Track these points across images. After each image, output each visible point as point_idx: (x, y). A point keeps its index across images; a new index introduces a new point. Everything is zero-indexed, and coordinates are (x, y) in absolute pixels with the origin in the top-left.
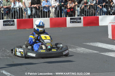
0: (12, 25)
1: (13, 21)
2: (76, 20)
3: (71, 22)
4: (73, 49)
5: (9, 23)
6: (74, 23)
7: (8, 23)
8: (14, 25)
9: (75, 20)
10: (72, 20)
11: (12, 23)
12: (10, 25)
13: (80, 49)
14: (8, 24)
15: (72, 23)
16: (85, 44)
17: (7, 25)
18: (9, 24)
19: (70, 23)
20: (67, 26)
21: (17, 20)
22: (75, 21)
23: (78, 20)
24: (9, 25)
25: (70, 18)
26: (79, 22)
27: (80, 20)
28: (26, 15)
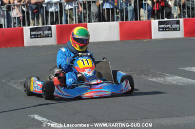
0: (47, 36)
1: (50, 29)
2: (170, 26)
3: (159, 28)
4: (159, 79)
5: (41, 32)
6: (166, 30)
7: (39, 32)
8: (51, 37)
9: (168, 26)
10: (162, 26)
11: (46, 32)
12: (43, 37)
13: (172, 78)
14: (40, 34)
15: (163, 31)
16: (182, 69)
17: (38, 37)
18: (42, 34)
19: (159, 31)
20: (153, 37)
21: (57, 26)
22: (168, 28)
23: (175, 26)
24: (41, 37)
25: (159, 22)
26: (175, 29)
27: (178, 26)
28: (74, 17)
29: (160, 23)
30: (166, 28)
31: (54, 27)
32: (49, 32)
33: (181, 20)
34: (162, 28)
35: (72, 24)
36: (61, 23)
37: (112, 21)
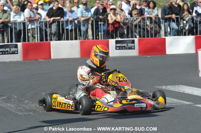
0: (13, 53)
1: (16, 46)
2: (125, 45)
3: (116, 47)
5: (8, 49)
6: (122, 49)
8: (17, 53)
9: (124, 45)
10: (119, 45)
11: (13, 49)
12: (10, 54)
14: (7, 51)
15: (120, 49)
17: (5, 54)
18: (9, 51)
19: (116, 49)
22: (124, 47)
23: (130, 45)
24: (8, 54)
26: (130, 48)
27: (133, 45)
28: (36, 36)
29: (117, 42)
30: (122, 47)
31: (20, 44)
32: (16, 49)
33: (136, 40)
34: (119, 47)
35: (34, 42)
36: (28, 41)
37: (71, 40)
